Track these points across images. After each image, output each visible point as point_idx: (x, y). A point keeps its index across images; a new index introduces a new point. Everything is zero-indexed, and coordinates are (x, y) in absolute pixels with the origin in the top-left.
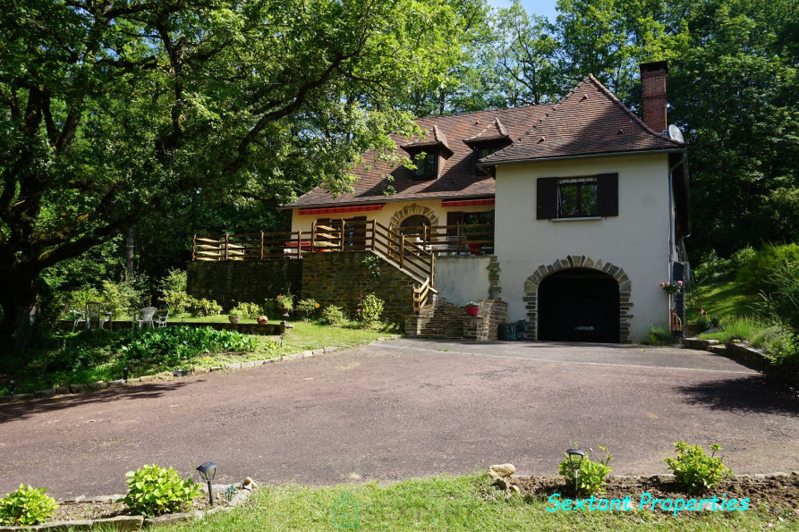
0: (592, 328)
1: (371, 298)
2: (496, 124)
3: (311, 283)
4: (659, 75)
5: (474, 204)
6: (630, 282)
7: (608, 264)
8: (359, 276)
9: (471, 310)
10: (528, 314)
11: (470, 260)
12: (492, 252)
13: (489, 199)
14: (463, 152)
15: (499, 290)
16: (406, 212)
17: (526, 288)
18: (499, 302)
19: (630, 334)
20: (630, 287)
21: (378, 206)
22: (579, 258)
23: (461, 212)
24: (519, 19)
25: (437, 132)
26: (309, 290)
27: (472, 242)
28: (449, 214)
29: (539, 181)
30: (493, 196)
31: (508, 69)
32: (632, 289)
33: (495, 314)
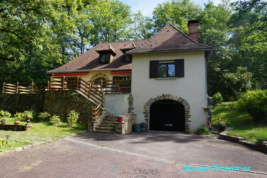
0: (171, 125)
1: (73, 112)
2: (133, 44)
3: (48, 105)
4: (195, 25)
5: (124, 73)
6: (189, 106)
7: (180, 98)
8: (69, 101)
9: (120, 119)
10: (145, 120)
11: (120, 95)
12: (130, 92)
13: (130, 71)
14: (120, 54)
15: (133, 108)
16: (97, 76)
17: (145, 108)
18: (133, 114)
19: (190, 129)
20: (189, 108)
21: (86, 73)
22: (168, 95)
23: (118, 76)
24: (140, 17)
25: (110, 46)
26: (47, 107)
27: (122, 87)
28: (113, 77)
29: (151, 62)
30: (131, 70)
31: (137, 34)
32: (191, 109)
33: (131, 120)
